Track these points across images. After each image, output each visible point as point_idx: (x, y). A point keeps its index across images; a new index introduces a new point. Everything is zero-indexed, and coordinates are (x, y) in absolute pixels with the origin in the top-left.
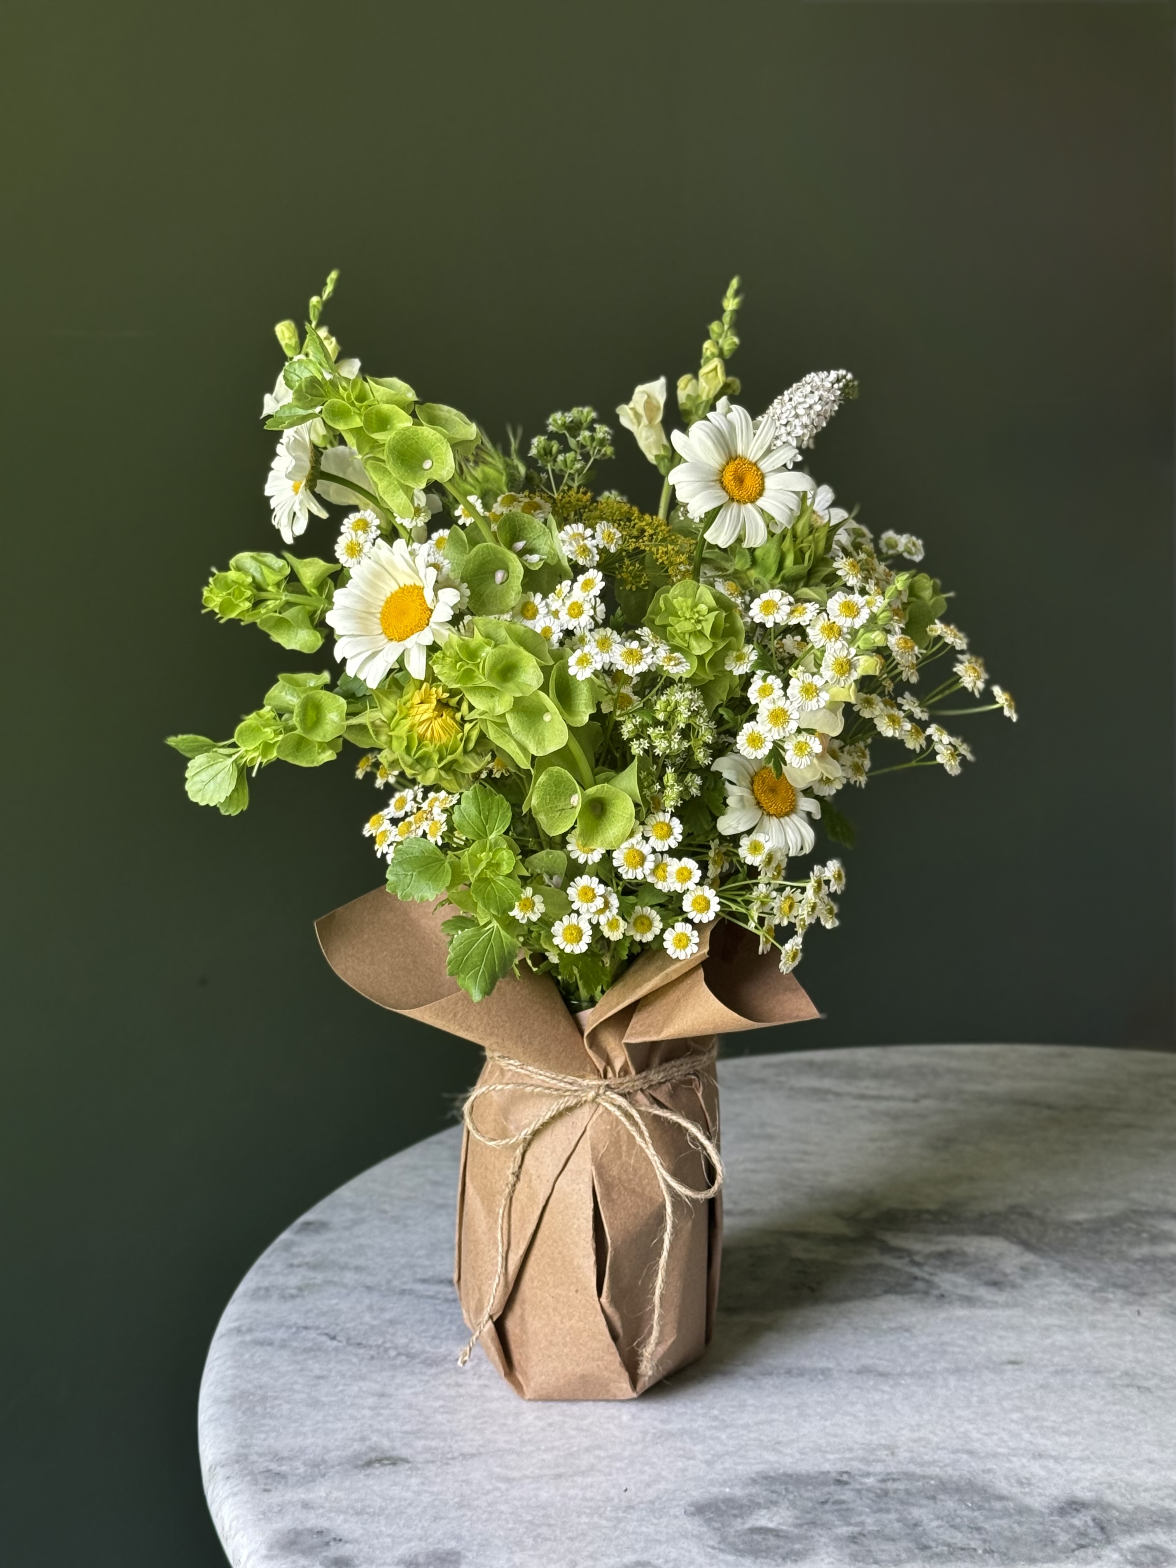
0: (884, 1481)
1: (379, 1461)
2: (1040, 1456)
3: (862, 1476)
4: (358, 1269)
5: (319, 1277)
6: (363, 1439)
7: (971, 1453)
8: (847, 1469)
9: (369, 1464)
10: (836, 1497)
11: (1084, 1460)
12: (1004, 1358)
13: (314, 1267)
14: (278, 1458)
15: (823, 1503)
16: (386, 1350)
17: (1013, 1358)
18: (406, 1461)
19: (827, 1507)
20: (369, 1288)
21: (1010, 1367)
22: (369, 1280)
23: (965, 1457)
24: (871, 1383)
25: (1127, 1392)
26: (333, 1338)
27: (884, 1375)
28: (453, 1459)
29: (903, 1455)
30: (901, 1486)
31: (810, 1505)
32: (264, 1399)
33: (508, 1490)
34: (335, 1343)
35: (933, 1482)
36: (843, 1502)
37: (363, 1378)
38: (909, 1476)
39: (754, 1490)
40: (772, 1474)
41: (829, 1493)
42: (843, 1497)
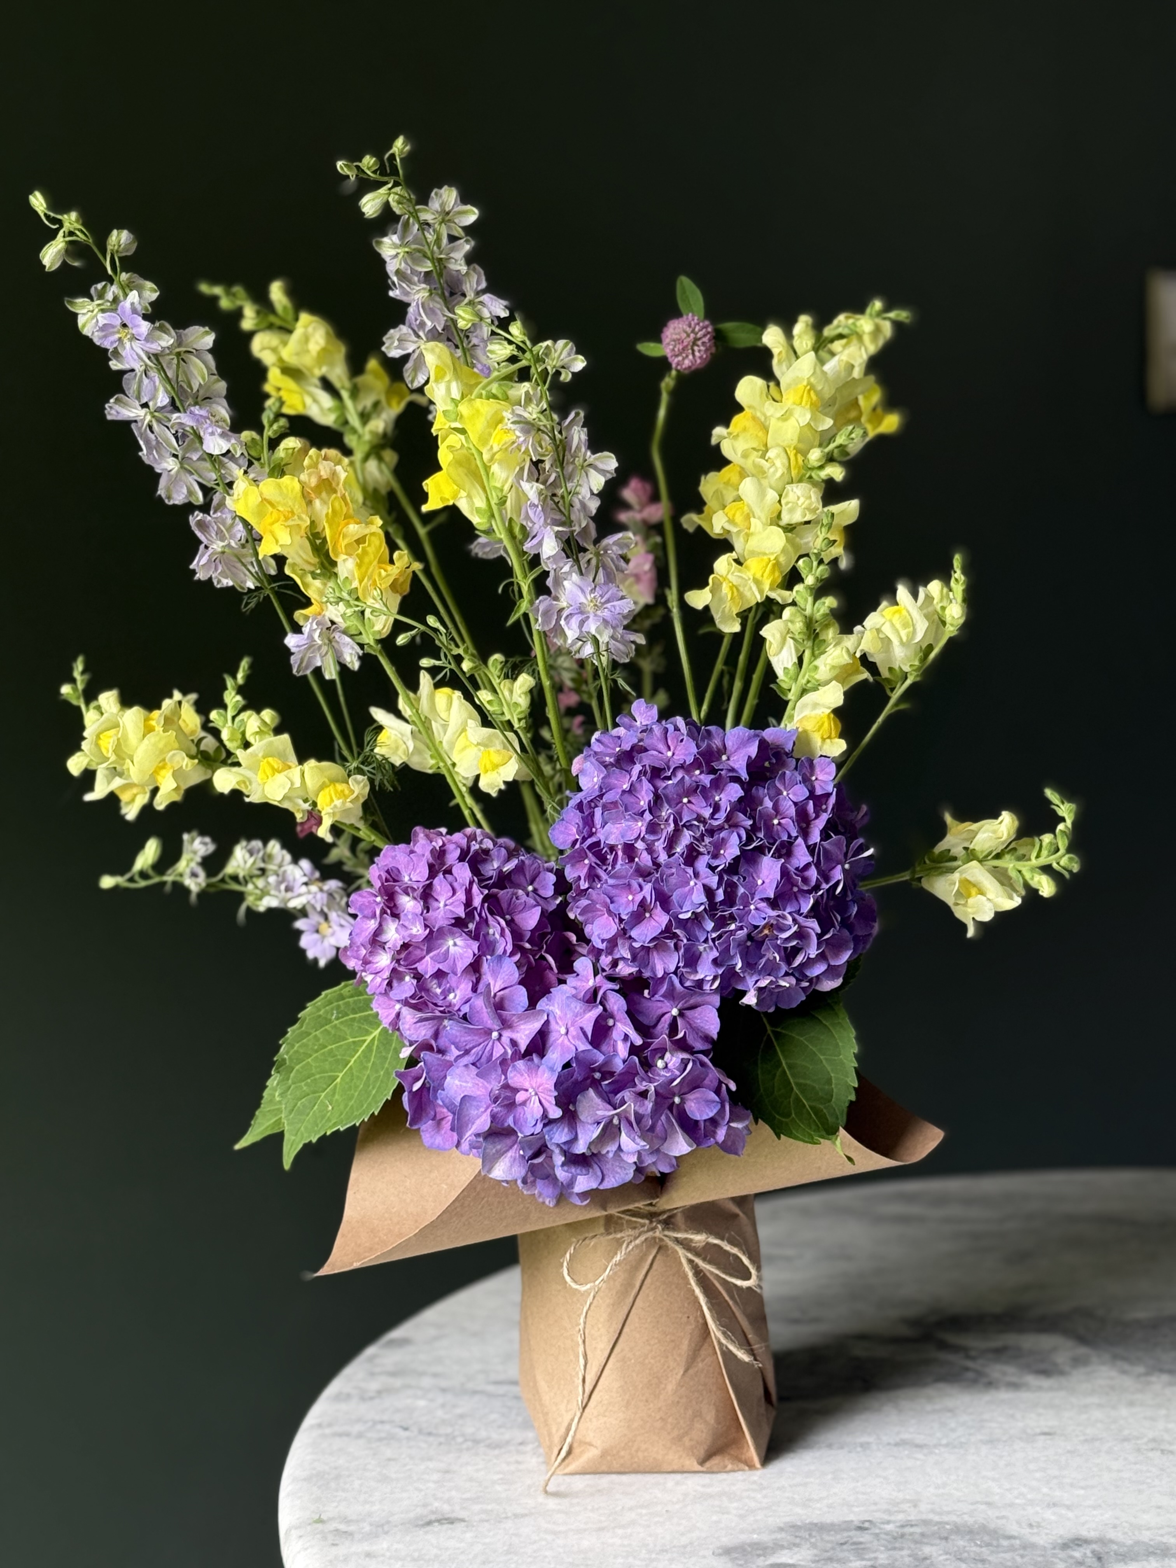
0: (902, 1526)
1: (439, 1521)
2: (1055, 1505)
3: (883, 1523)
4: (435, 1375)
5: (398, 1382)
6: (425, 1505)
7: (988, 1504)
8: (870, 1519)
9: (429, 1523)
10: (855, 1540)
11: (1094, 1507)
12: (1038, 1430)
13: (393, 1374)
14: (346, 1520)
15: (842, 1544)
16: (454, 1438)
17: (1046, 1430)
18: (463, 1520)
19: (845, 1547)
20: (444, 1390)
21: (1042, 1437)
22: (444, 1383)
23: (983, 1507)
24: (906, 1452)
25: (1150, 1454)
26: (406, 1429)
27: (920, 1446)
28: (507, 1518)
29: (923, 1507)
30: (917, 1530)
31: (829, 1545)
32: (338, 1477)
33: (554, 1540)
34: (407, 1434)
35: (948, 1527)
36: (861, 1543)
37: (430, 1459)
38: (926, 1522)
39: (779, 1536)
40: (799, 1523)
41: (849, 1537)
42: (861, 1540)
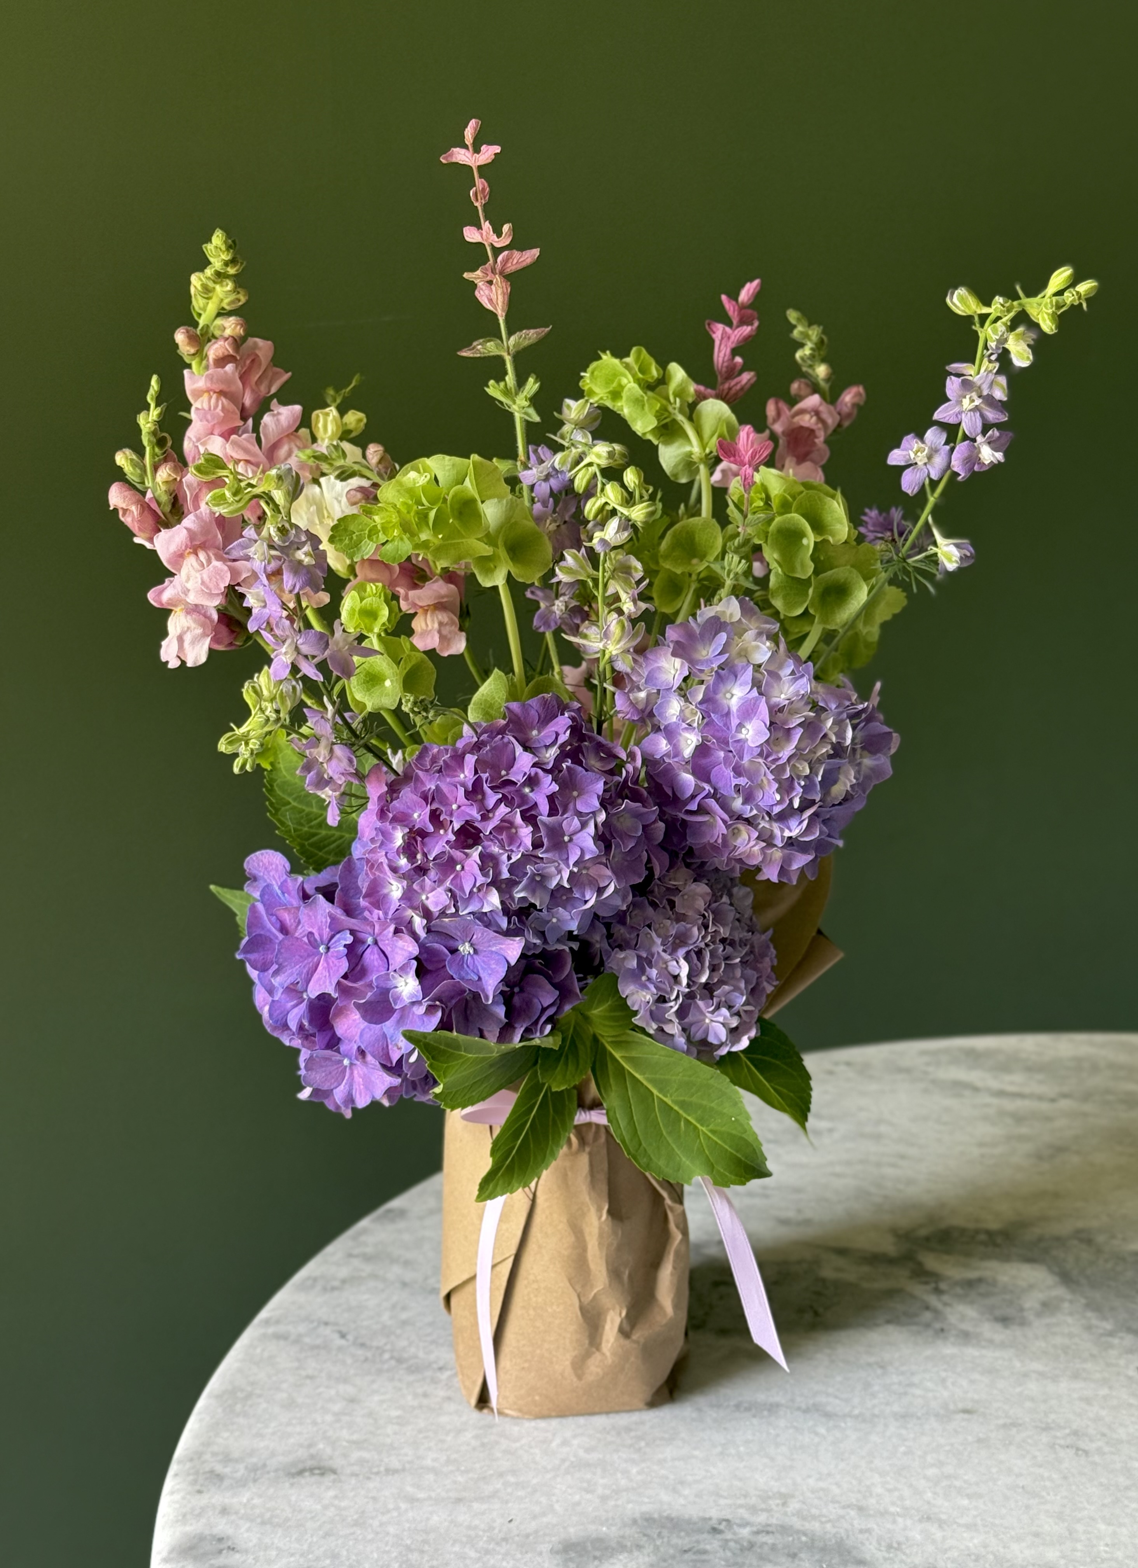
0: (758, 1533)
1: (312, 1470)
2: (929, 1519)
3: (740, 1526)
4: (407, 1264)
5: (367, 1270)
6: (310, 1446)
7: (861, 1509)
8: (729, 1517)
9: (301, 1472)
10: (702, 1546)
11: (969, 1527)
12: (960, 1406)
13: (369, 1258)
14: (227, 1459)
15: (685, 1551)
16: (383, 1353)
17: (969, 1406)
18: (334, 1472)
19: (687, 1556)
20: (405, 1285)
21: (962, 1415)
22: (410, 1276)
23: (853, 1513)
24: (811, 1423)
25: (1063, 1453)
26: (344, 1336)
27: (828, 1415)
28: (378, 1473)
29: (794, 1505)
30: (769, 1539)
31: (671, 1551)
32: (248, 1397)
33: (406, 1511)
34: (342, 1342)
35: (804, 1539)
36: (705, 1552)
37: (346, 1381)
38: (784, 1529)
39: (629, 1531)
40: (656, 1516)
41: (698, 1542)
42: (708, 1547)
